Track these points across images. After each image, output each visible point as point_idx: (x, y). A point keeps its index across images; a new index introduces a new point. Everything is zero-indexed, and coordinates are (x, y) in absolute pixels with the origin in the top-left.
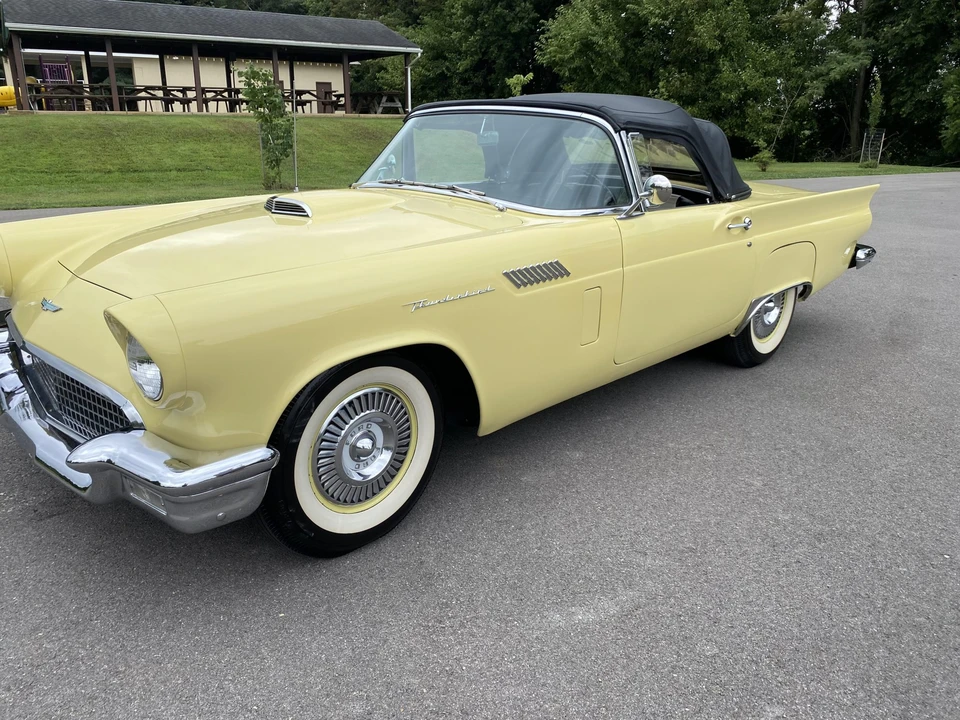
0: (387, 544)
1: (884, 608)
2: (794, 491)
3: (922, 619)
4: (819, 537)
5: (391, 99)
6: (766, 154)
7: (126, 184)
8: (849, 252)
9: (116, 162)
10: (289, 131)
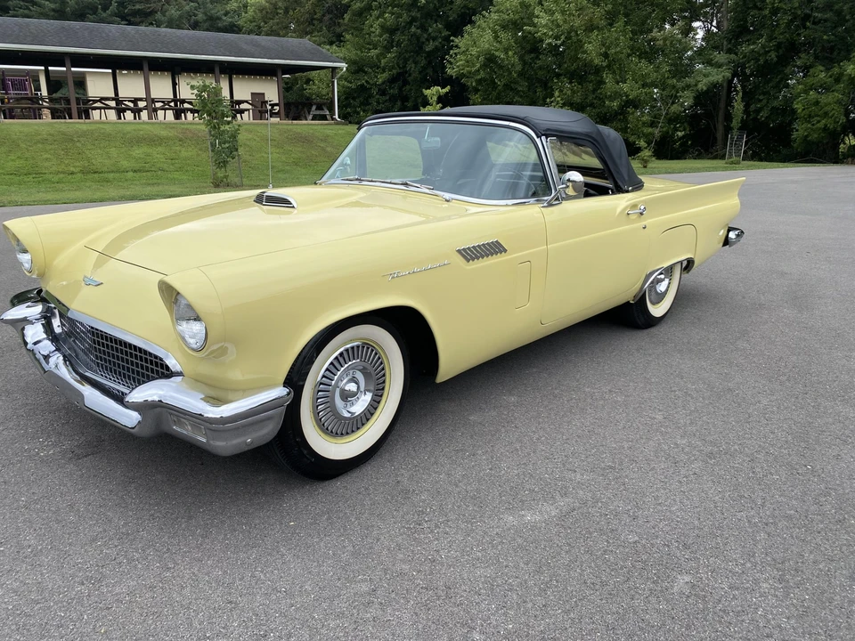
0: (368, 469)
1: (763, 505)
2: (688, 422)
3: (792, 512)
4: (711, 455)
5: (319, 107)
6: (646, 153)
7: (87, 184)
8: (722, 233)
9: (78, 164)
10: (234, 136)
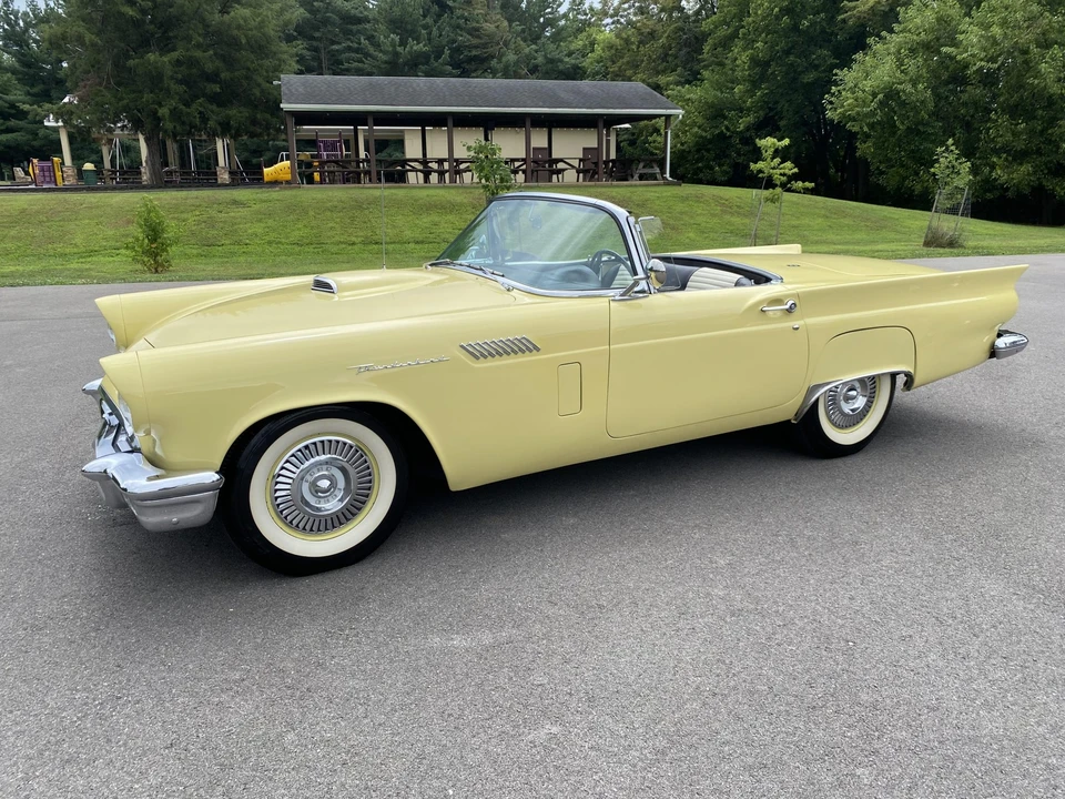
5: (648, 165)
8: (981, 340)
9: (361, 234)
